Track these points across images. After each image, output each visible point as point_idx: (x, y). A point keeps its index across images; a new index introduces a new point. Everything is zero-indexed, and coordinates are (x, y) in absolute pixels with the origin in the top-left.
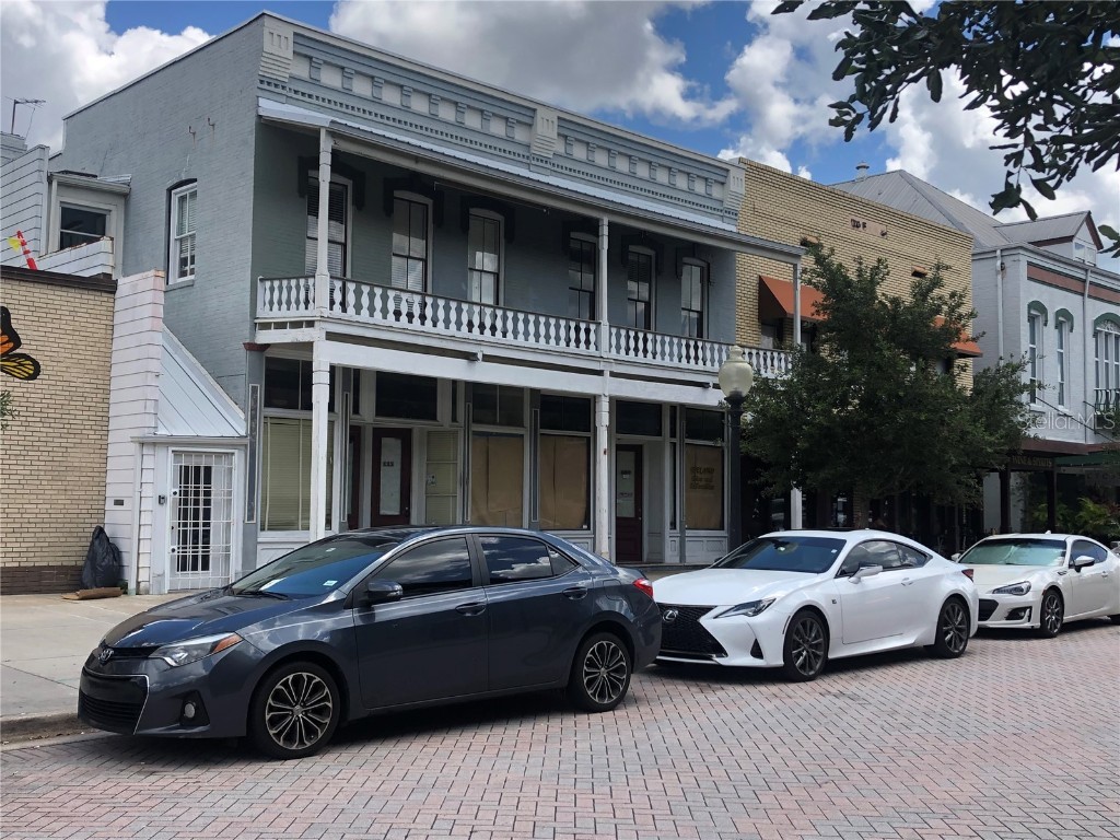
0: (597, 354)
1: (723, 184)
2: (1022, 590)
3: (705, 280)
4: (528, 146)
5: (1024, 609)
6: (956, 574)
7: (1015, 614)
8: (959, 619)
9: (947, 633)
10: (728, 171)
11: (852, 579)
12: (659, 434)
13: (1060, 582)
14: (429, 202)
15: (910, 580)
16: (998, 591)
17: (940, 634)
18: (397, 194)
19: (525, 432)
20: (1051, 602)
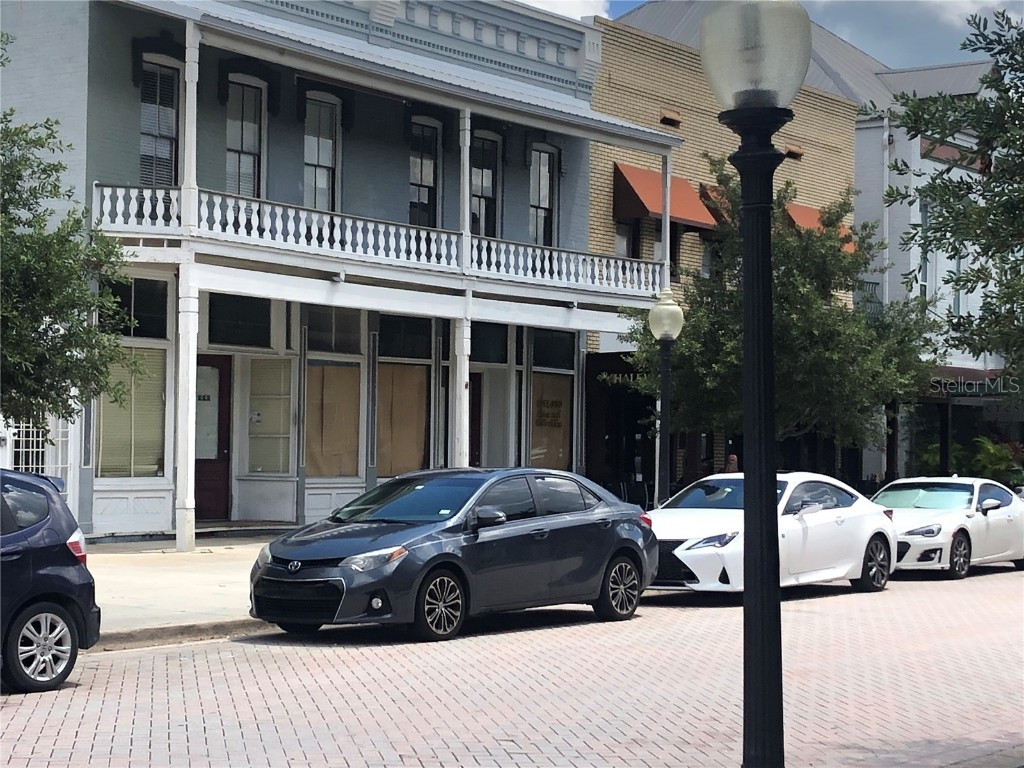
0: (458, 270)
1: (576, 50)
2: (933, 532)
3: (556, 169)
4: (367, 13)
5: (934, 551)
6: (878, 513)
7: (926, 556)
8: (882, 556)
9: (871, 569)
10: (582, 34)
11: (797, 516)
12: (504, 360)
13: (969, 525)
14: (263, 85)
15: (842, 519)
16: (910, 533)
17: (866, 569)
18: (232, 77)
19: (363, 360)
20: (960, 544)
